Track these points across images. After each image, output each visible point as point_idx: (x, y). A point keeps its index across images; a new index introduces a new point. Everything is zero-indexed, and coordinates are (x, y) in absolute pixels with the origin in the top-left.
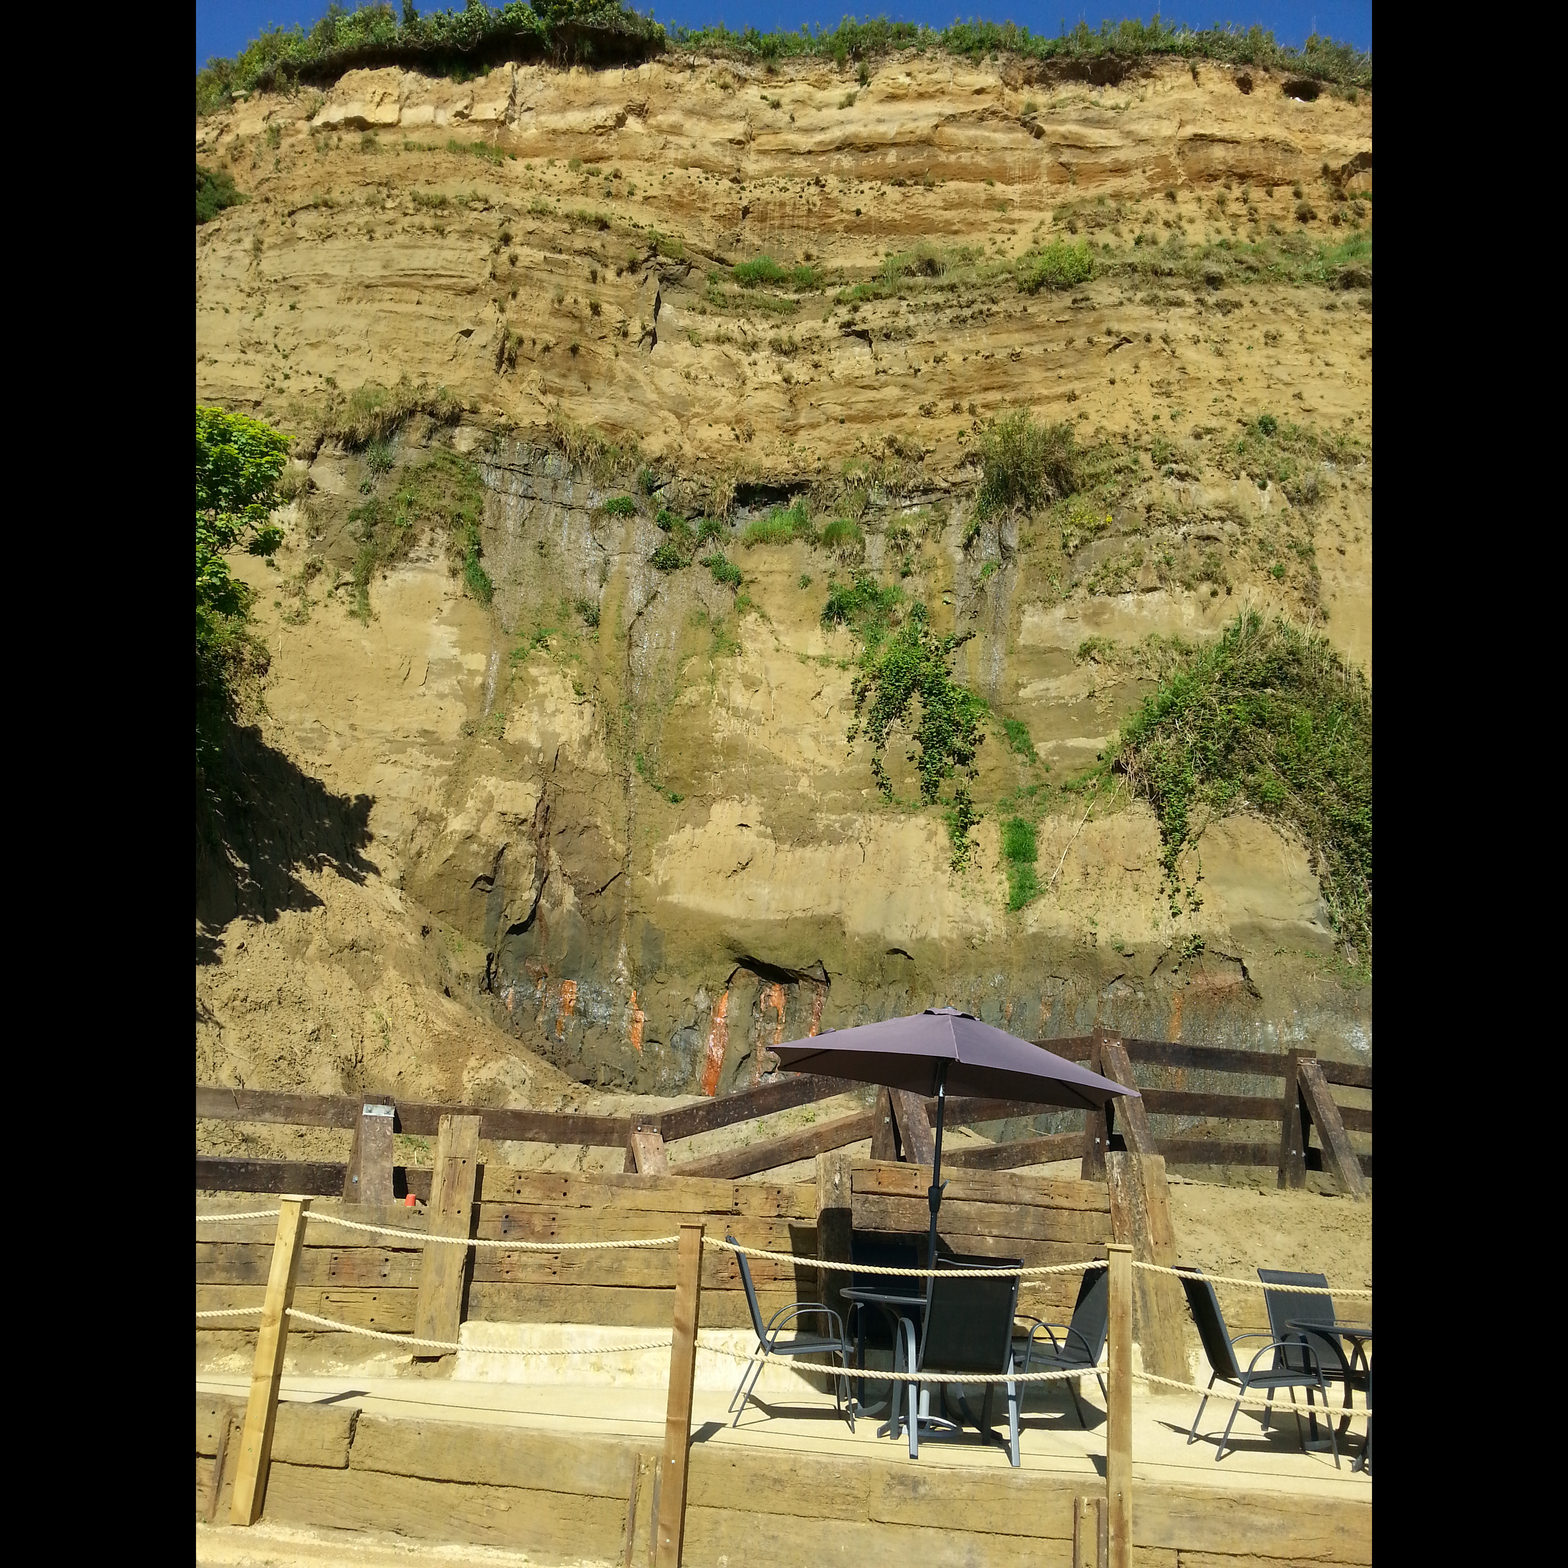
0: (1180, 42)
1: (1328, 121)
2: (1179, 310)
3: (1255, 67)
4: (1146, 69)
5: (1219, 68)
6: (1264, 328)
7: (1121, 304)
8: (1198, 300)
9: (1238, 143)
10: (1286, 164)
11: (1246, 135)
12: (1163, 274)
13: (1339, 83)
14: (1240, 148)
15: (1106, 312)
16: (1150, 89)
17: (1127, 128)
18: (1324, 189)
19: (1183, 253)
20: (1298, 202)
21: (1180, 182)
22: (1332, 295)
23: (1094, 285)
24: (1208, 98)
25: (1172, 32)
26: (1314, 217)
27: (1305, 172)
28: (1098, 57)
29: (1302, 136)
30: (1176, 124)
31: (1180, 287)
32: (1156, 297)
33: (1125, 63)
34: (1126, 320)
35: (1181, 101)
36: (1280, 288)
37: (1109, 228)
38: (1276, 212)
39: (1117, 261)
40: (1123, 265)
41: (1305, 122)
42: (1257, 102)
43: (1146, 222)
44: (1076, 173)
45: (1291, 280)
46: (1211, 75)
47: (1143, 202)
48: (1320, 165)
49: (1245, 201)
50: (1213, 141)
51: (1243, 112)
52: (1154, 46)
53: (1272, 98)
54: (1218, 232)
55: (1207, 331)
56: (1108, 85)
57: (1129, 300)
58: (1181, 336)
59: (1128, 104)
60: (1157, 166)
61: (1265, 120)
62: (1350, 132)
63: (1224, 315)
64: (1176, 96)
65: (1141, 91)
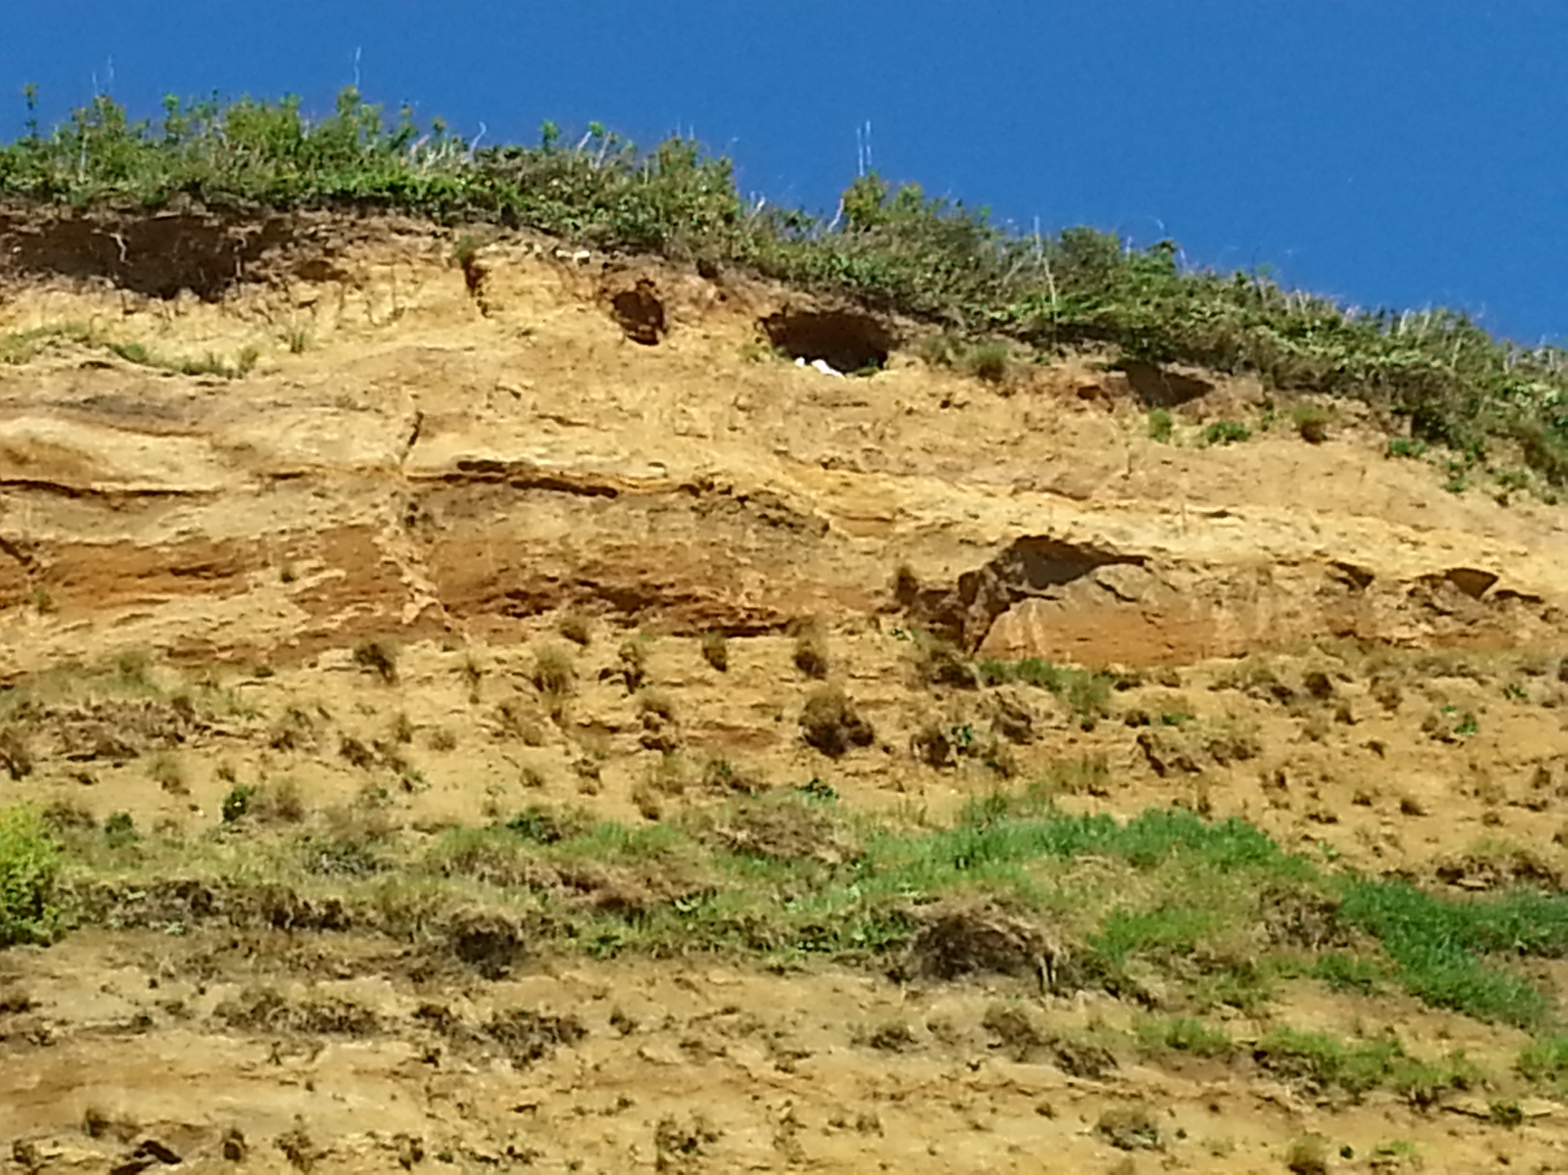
0: (421, 176)
1: (915, 436)
2: (350, 1046)
3: (673, 261)
4: (313, 253)
5: (553, 259)
6: (656, 1113)
7: (144, 1023)
8: (425, 1012)
9: (611, 493)
10: (774, 565)
11: (638, 471)
12: (302, 920)
13: (949, 324)
14: (616, 509)
15: (85, 1050)
16: (328, 314)
17: (236, 434)
18: (898, 648)
19: (380, 852)
20: (813, 685)
21: (410, 612)
22: (898, 995)
23: (50, 958)
24: (514, 349)
25: (399, 144)
26: (865, 739)
27: (838, 593)
28: (151, 207)
29: (832, 478)
30: (399, 426)
31: (363, 967)
32: (272, 1000)
33: (240, 232)
34: (160, 1081)
35: (423, 355)
36: (718, 975)
37: (144, 762)
38: (736, 721)
39: (144, 877)
40: (162, 889)
41: (842, 437)
42: (676, 367)
43: (284, 742)
44: (53, 576)
45: (757, 945)
46: (525, 281)
47: (281, 676)
48: (887, 573)
49: (633, 681)
50: (525, 485)
51: (629, 398)
52: (334, 183)
53: (730, 358)
54: (534, 781)
55: (453, 1123)
56: (186, 296)
57: (175, 1009)
58: (355, 1138)
59: (249, 358)
60: (334, 560)
61: (704, 425)
62: (990, 472)
63: (520, 1064)
64: (407, 340)
65: (296, 318)
